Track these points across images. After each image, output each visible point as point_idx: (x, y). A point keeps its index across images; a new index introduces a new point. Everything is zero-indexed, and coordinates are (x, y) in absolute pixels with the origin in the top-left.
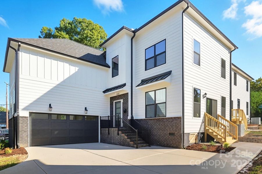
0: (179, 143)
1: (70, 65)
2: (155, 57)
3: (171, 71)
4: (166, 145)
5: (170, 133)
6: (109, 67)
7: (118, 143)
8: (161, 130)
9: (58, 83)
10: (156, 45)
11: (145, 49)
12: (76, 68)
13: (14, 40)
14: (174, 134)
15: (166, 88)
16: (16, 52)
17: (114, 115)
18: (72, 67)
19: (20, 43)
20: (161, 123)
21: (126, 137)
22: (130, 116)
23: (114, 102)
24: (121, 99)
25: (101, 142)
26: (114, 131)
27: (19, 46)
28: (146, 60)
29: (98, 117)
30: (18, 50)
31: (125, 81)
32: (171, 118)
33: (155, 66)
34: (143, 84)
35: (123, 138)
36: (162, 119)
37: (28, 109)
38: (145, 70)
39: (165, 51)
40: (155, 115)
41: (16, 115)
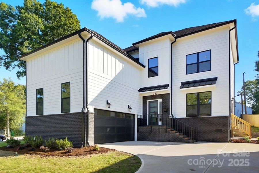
0: (226, 137)
1: (119, 61)
2: (198, 63)
3: (217, 78)
4: (211, 140)
5: (216, 130)
6: (144, 67)
7: (166, 140)
8: (206, 128)
9: (112, 78)
10: (199, 53)
11: (186, 56)
12: (123, 65)
13: (88, 31)
14: (220, 131)
15: (211, 92)
16: (85, 42)
17: (148, 114)
18: (121, 64)
19: (92, 34)
20: (206, 121)
21: (178, 134)
22: (170, 115)
23: (148, 101)
24: (160, 98)
25: (138, 140)
26: (159, 129)
27: (91, 37)
28: (187, 65)
29: (134, 115)
30: (87, 41)
31: (168, 82)
32: (218, 117)
33: (198, 71)
34: (185, 86)
35: (173, 135)
36: (207, 118)
37: (92, 105)
38: (186, 74)
39: (210, 59)
40: (199, 114)
41: (86, 111)
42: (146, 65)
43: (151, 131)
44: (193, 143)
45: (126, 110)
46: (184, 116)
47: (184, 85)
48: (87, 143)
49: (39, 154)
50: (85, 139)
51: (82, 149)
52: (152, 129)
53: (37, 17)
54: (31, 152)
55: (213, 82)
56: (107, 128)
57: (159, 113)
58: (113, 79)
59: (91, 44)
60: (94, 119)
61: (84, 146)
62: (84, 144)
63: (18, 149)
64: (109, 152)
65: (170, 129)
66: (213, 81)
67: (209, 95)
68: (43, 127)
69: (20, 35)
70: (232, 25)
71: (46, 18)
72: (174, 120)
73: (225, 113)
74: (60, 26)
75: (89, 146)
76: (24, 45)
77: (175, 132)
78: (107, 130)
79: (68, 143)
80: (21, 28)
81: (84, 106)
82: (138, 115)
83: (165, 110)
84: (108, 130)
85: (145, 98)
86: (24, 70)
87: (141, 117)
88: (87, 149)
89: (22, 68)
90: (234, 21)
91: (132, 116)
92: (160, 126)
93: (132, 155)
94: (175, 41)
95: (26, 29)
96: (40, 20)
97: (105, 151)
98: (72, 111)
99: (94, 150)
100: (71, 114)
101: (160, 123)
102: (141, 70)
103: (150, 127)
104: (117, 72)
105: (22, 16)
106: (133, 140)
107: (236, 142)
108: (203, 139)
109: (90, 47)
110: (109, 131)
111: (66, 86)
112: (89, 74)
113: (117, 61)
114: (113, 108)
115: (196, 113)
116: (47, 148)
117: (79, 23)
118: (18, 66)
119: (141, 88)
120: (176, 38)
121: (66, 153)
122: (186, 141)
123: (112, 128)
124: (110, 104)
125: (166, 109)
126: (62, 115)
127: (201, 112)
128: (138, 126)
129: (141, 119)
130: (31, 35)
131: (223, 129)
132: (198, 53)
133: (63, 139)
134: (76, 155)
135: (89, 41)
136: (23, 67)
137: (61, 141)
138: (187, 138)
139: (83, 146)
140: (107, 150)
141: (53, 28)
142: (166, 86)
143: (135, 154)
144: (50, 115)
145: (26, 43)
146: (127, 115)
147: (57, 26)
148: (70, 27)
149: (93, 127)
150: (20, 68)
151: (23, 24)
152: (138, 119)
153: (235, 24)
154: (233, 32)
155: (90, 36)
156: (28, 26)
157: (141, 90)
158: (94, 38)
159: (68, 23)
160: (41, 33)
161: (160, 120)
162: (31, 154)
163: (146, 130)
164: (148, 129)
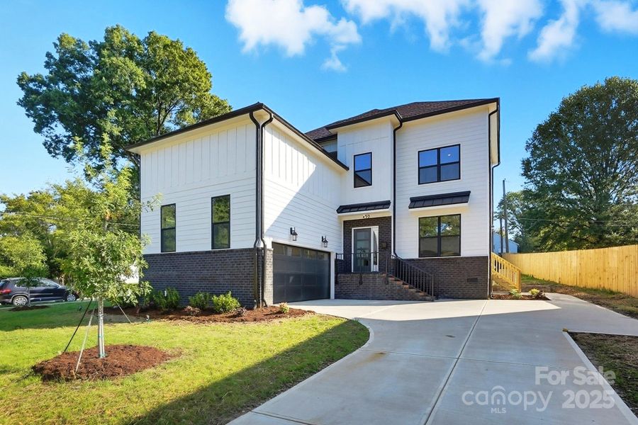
0: (485, 291)
1: (308, 159)
2: (439, 166)
3: (470, 192)
5: (468, 279)
6: (347, 168)
8: (452, 276)
10: (441, 149)
11: (419, 152)
12: (315, 166)
13: (267, 110)
14: (475, 280)
15: (460, 215)
16: (259, 129)
17: (353, 252)
18: (311, 164)
19: (272, 114)
20: (452, 265)
21: (407, 286)
22: (392, 254)
23: (353, 229)
24: (374, 225)
25: (336, 298)
26: (374, 279)
27: (271, 120)
28: (419, 168)
29: (329, 254)
30: (264, 125)
31: (389, 197)
32: (471, 257)
33: (439, 180)
34: (417, 204)
35: (398, 288)
36: (453, 259)
37: (270, 236)
38: (419, 184)
39: (458, 160)
40: (440, 253)
41: (262, 246)
42: (351, 165)
43: (361, 283)
44: (433, 301)
45: (317, 245)
46: (415, 255)
47: (416, 202)
48: (263, 301)
49: (188, 319)
50: (259, 295)
51: (257, 312)
52: (361, 279)
53: (132, 65)
54: (170, 316)
55: (464, 199)
56: (289, 275)
57: (372, 251)
58: (300, 190)
59: (268, 131)
60: (272, 260)
61: (258, 307)
62: (258, 302)
63: (138, 312)
64: (306, 315)
65: (393, 279)
66: (463, 197)
67: (455, 221)
68: (175, 273)
69: (101, 97)
70: (493, 107)
71: (148, 65)
72: (399, 262)
73: (483, 251)
74: (177, 83)
75: (266, 306)
76: (107, 116)
77: (401, 283)
78: (289, 279)
79: (233, 302)
80: (103, 85)
81: (257, 238)
82: (337, 254)
83: (384, 245)
84: (291, 278)
85: (348, 225)
86: (98, 163)
87: (342, 258)
88: (266, 312)
89: (94, 160)
90: (497, 100)
91: (326, 256)
92: (375, 273)
93: (344, 320)
94: (401, 125)
95: (111, 86)
96: (139, 71)
97: (298, 314)
98: (235, 245)
99: (280, 313)
100: (232, 251)
101: (375, 268)
102: (341, 173)
103: (358, 275)
104: (306, 179)
105: (103, 61)
106: (329, 297)
107: (499, 298)
108: (446, 295)
109: (268, 136)
110: (293, 281)
111: (221, 203)
112: (266, 183)
113: (306, 158)
114: (300, 242)
115: (436, 250)
116: (197, 310)
117: (211, 77)
118: (88, 155)
119: (341, 206)
120: (402, 121)
121: (234, 316)
122: (421, 298)
123: (297, 277)
124: (295, 234)
125: (386, 243)
126: (214, 252)
127: (443, 249)
128: (336, 273)
129: (341, 260)
130: (121, 98)
131: (479, 278)
132: (438, 149)
133: (225, 294)
134: (255, 320)
135: (266, 126)
136: (96, 158)
137: (222, 298)
138: (422, 294)
139: (256, 306)
140: (303, 313)
141: (161, 87)
142: (385, 204)
143: (351, 317)
144: (190, 253)
145: (112, 113)
146: (319, 253)
147: (171, 83)
148: (195, 85)
149: (271, 275)
150: (91, 160)
151: (106, 78)
152: (336, 260)
153: (498, 104)
154: (494, 117)
155: (268, 118)
156: (115, 81)
157: (342, 209)
158: (275, 121)
159: (191, 77)
160: (134, 93)
161: (375, 263)
162: (171, 319)
163: (351, 280)
164: (356, 278)
